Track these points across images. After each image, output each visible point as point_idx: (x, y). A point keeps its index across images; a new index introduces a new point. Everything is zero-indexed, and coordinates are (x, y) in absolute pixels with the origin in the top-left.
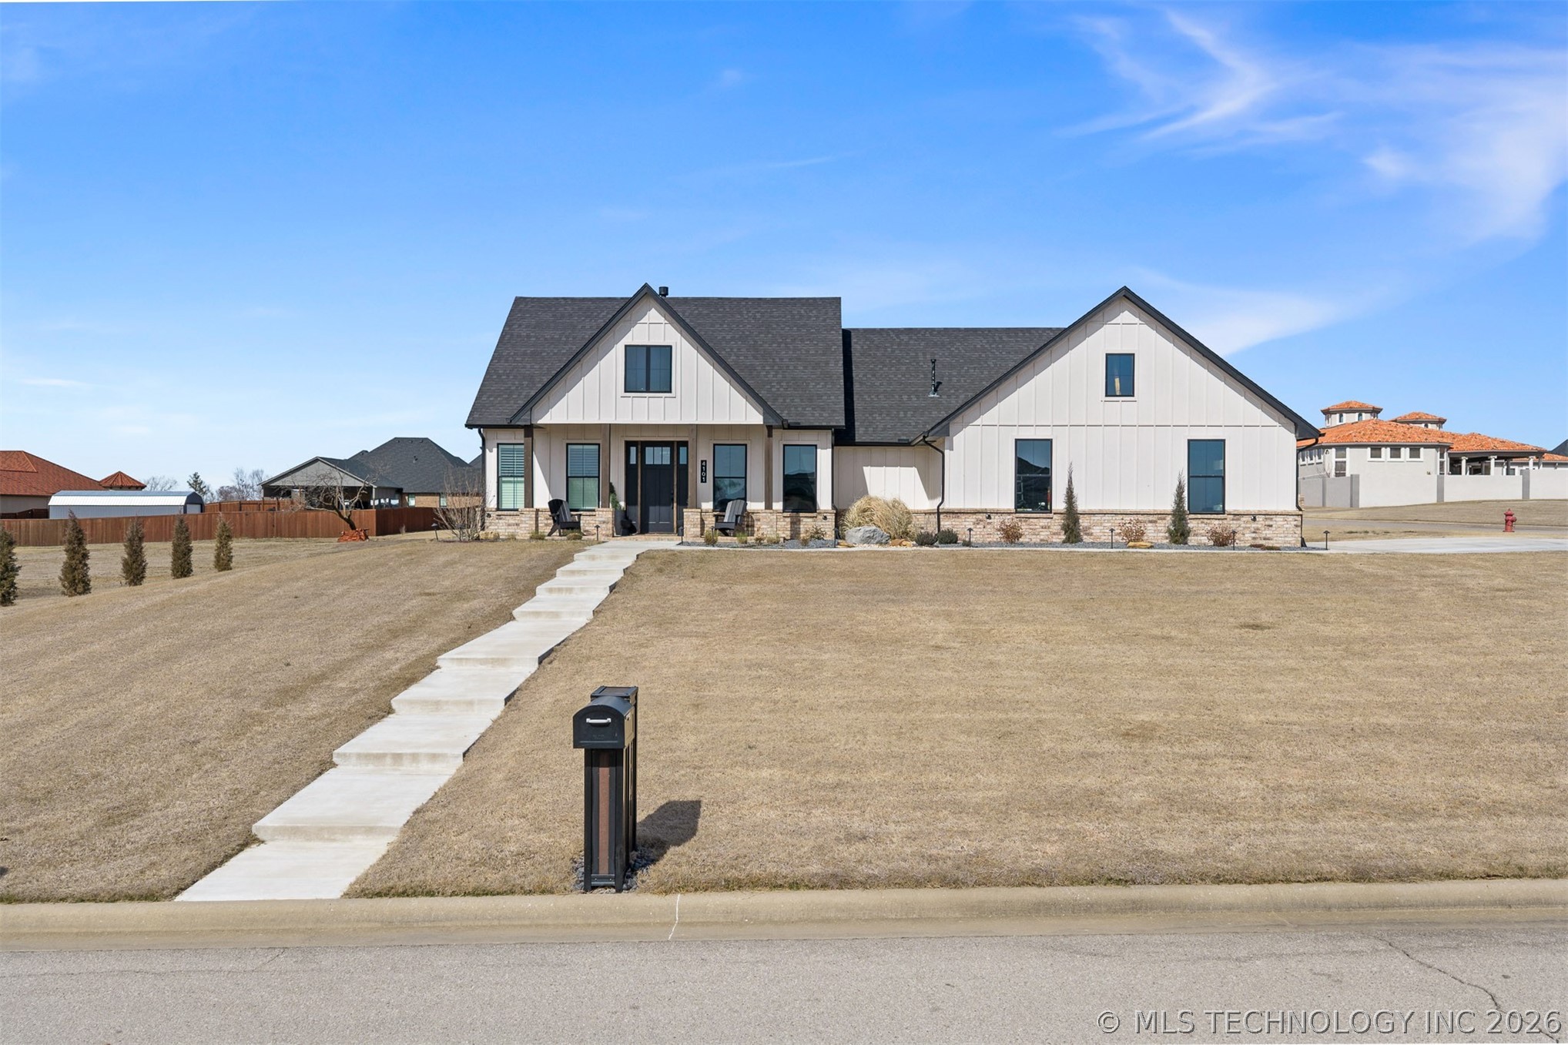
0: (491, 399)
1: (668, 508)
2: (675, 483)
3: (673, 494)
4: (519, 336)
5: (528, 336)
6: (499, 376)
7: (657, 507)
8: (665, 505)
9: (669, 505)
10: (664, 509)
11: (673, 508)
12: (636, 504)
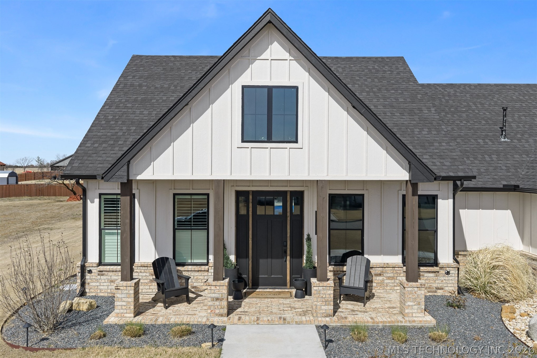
0: (96, 145)
1: (280, 260)
2: (288, 235)
3: (286, 246)
4: (132, 85)
5: (140, 86)
6: (108, 121)
7: (269, 260)
8: (277, 258)
9: (282, 258)
10: (276, 262)
11: (286, 261)
12: (247, 256)
